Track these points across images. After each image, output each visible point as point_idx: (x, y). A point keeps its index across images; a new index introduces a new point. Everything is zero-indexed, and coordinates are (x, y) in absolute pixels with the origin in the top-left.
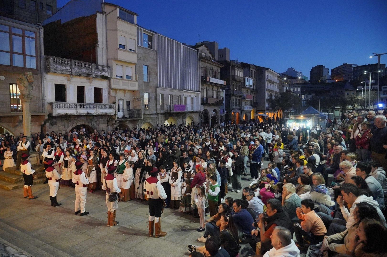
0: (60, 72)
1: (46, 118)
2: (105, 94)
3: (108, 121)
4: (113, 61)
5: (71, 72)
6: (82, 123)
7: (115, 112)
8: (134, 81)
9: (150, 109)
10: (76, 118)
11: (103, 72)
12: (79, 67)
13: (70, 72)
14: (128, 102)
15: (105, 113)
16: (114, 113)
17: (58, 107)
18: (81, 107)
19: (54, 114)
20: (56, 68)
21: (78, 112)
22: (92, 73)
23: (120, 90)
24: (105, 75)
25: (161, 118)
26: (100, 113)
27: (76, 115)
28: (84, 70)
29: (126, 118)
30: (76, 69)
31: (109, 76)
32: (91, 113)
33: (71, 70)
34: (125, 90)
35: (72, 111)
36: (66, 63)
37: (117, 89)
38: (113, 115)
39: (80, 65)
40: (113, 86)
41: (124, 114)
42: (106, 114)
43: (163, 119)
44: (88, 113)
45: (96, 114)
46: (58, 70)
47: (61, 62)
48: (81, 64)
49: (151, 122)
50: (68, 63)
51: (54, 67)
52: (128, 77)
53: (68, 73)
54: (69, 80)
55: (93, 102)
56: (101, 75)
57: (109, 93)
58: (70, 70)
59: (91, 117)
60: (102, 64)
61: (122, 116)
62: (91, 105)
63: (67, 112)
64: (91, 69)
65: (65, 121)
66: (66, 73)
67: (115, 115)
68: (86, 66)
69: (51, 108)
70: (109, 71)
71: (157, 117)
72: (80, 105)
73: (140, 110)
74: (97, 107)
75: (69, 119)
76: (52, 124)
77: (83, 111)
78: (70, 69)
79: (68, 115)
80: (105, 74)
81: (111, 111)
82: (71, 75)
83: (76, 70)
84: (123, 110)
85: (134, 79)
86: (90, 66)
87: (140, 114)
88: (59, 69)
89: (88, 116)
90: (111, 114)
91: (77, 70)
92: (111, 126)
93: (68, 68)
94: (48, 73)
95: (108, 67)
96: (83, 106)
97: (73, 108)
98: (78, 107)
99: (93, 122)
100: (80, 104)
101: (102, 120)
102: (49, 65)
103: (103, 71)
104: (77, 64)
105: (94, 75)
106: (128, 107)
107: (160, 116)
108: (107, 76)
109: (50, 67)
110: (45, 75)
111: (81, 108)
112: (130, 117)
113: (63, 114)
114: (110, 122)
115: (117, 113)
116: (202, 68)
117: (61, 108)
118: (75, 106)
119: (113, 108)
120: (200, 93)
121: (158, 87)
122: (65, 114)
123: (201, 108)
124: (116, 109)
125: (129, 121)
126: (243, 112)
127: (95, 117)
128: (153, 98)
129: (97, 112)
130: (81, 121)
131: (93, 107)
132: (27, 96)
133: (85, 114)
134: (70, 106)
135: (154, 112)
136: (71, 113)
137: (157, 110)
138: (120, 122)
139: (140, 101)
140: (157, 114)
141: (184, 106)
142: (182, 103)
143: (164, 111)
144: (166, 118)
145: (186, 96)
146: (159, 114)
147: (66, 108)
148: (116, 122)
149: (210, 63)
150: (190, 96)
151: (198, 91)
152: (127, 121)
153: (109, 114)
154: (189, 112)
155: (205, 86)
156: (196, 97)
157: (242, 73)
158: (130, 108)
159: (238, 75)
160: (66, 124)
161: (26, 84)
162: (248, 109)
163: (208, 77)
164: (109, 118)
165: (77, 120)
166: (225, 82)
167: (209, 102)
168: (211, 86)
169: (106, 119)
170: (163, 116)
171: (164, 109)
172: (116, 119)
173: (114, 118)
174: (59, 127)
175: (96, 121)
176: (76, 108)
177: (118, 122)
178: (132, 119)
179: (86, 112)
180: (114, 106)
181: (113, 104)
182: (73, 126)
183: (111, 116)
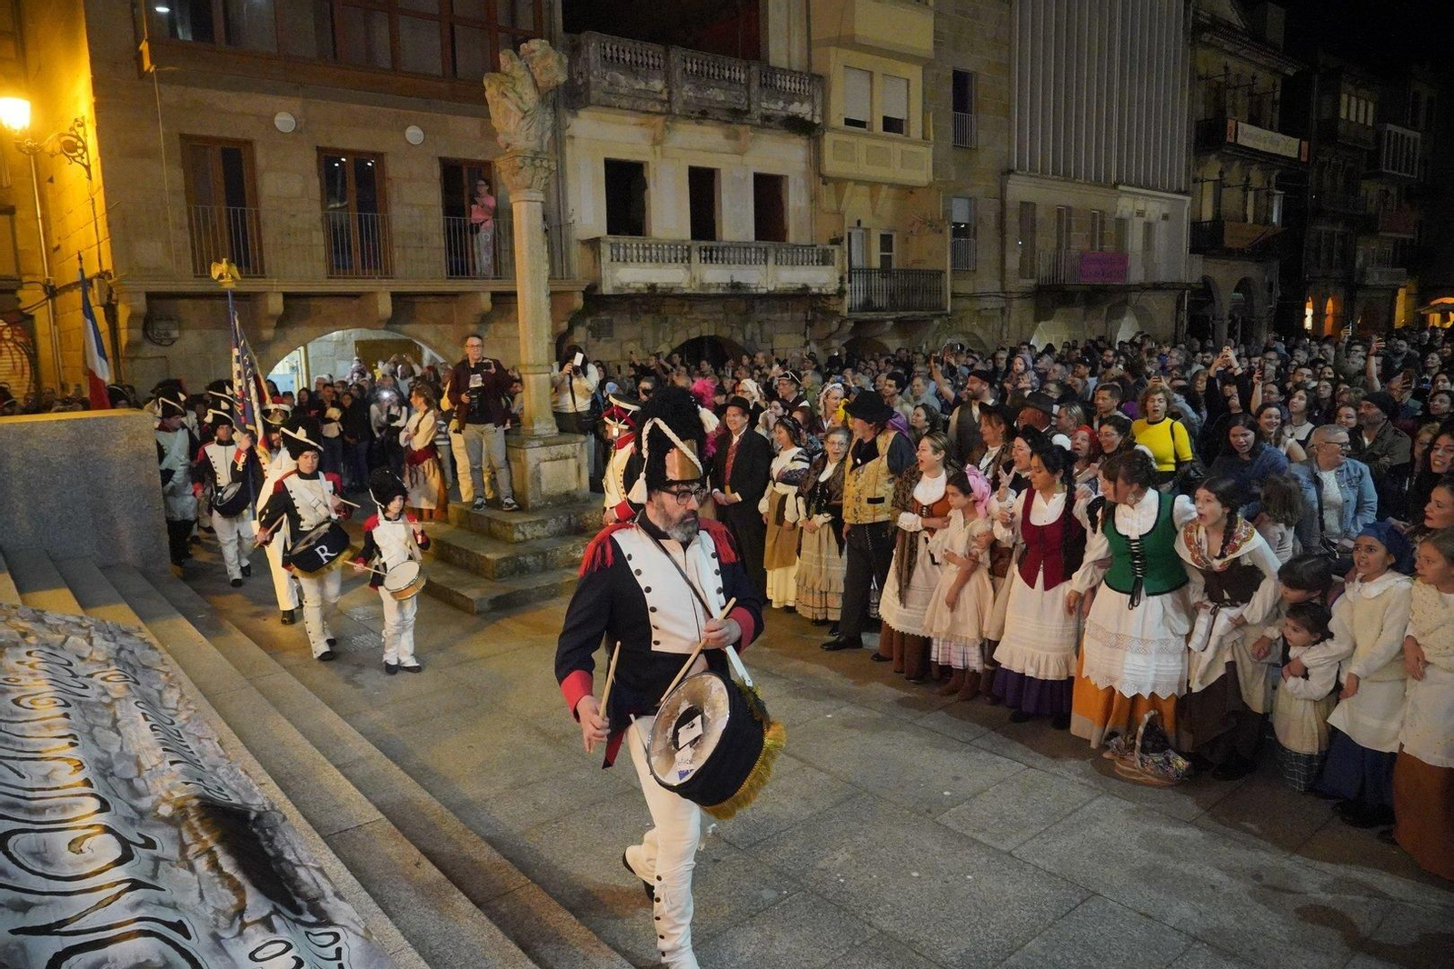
0: (624, 103)
1: (579, 302)
2: (796, 201)
3: (810, 323)
4: (833, 50)
5: (669, 101)
6: (708, 330)
7: (842, 279)
8: (915, 143)
9: (975, 271)
10: (686, 309)
11: (792, 102)
12: (700, 78)
13: (662, 102)
14: (886, 241)
15: (800, 286)
16: (838, 286)
17: (622, 259)
18: (710, 257)
19: (607, 289)
20: (611, 84)
21: (698, 281)
22: (749, 106)
23: (858, 182)
24: (801, 116)
25: (1020, 311)
26: (779, 286)
27: (688, 291)
28: (717, 94)
29: (880, 309)
30: (687, 87)
31: (817, 120)
32: (746, 287)
33: (670, 93)
34: (874, 185)
35: (671, 276)
36: (647, 64)
37: (849, 180)
38: (827, 296)
39: (702, 73)
40: (832, 166)
41: (868, 290)
42: (806, 288)
43: (1029, 318)
44: (735, 286)
45: (764, 291)
46: (617, 94)
47: (627, 60)
48: (706, 68)
49: (979, 332)
50: (657, 64)
51: (605, 84)
52: (892, 125)
53: (658, 108)
54: (656, 142)
55: (752, 237)
56: (784, 114)
57: (814, 198)
58: (665, 96)
59: (743, 306)
60: (785, 66)
61: (860, 298)
62: (745, 248)
63: (654, 281)
64: (748, 87)
65: (647, 319)
66: (650, 106)
67: (841, 293)
68: (727, 75)
69: (595, 262)
70: (818, 101)
71: (1003, 310)
72: (705, 251)
73: (940, 273)
74: (771, 260)
75: (658, 312)
76: (597, 332)
77: (715, 276)
78: (665, 91)
79: (659, 291)
80: (802, 109)
81: (821, 278)
82: (669, 112)
83: (687, 91)
84: (868, 272)
85: (915, 129)
86: (743, 76)
87: (940, 291)
88: (621, 91)
89: (738, 299)
90: (824, 291)
91: (691, 94)
92: (819, 342)
93: (658, 85)
94: (582, 113)
95: (817, 81)
96: (717, 251)
97: (676, 262)
98: (695, 256)
99: (749, 326)
100: (704, 243)
101: (787, 316)
102: (585, 75)
103: (791, 97)
104: (689, 65)
105: (756, 114)
106: (886, 261)
107: (1016, 303)
108: (808, 118)
109: (587, 84)
110: (569, 119)
111: (708, 261)
112: (893, 307)
113: (638, 285)
114: (817, 324)
115: (847, 286)
116: (1200, 78)
117: (632, 261)
118: (686, 254)
119: (833, 264)
120: (1188, 199)
121: (1010, 171)
122: (649, 288)
123: (1189, 270)
124: (843, 268)
125: (891, 323)
126: (1359, 294)
127: (757, 302)
128: (991, 222)
129: (769, 280)
130: (704, 321)
131: (755, 260)
132: (533, 160)
133: (724, 289)
134: (667, 254)
135: (989, 283)
136: (670, 286)
137: (1002, 279)
138: (859, 324)
139: (941, 232)
140: (1005, 294)
141: (1121, 259)
142: (1109, 247)
143: (1032, 282)
144: (1042, 314)
145: (1126, 214)
146: (1014, 295)
147: (651, 261)
148: (841, 325)
149: (1242, 53)
150: (1141, 214)
151: (1179, 192)
152: (884, 321)
153: (815, 290)
154: (1142, 288)
155: (1213, 168)
156: (1165, 217)
157: (1371, 107)
158: (894, 265)
159: (1353, 118)
160: (649, 333)
161: (526, 98)
162: (1385, 282)
163: (1231, 123)
164: (813, 309)
165: (689, 317)
166: (1305, 144)
167: (1228, 243)
168: (1237, 163)
169: (800, 315)
170: (1029, 303)
171: (1032, 274)
172: (845, 312)
173: (836, 308)
174: (621, 342)
175: (761, 323)
176: (689, 261)
177: (850, 324)
178: (903, 314)
179: (728, 281)
180: (837, 255)
181: (833, 247)
182: (673, 339)
183: (823, 299)
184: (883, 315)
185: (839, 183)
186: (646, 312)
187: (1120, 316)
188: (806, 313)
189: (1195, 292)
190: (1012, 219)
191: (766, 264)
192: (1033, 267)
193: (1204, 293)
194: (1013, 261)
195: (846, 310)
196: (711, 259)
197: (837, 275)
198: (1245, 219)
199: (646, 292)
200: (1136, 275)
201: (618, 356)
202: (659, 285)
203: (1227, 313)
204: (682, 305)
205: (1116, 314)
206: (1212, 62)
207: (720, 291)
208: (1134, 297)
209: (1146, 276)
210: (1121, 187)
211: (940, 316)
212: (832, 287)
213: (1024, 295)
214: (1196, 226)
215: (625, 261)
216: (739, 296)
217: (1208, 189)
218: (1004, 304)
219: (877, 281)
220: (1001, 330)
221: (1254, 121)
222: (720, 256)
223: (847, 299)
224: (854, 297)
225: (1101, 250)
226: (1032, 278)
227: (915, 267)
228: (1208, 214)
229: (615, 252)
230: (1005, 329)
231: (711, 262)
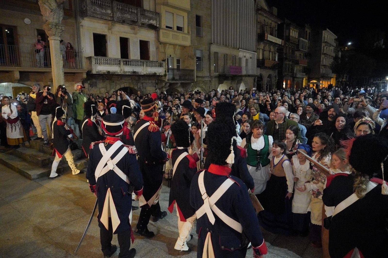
0: (99, 16)
1: (85, 76)
2: (152, 49)
3: (157, 84)
4: (162, 6)
5: (113, 17)
6: (126, 85)
7: (165, 71)
8: (185, 34)
9: (203, 70)
10: (120, 79)
11: (150, 20)
12: (123, 11)
13: (111, 17)
14: (178, 61)
15: (153, 73)
16: (164, 73)
17: (99, 63)
18: (126, 63)
19: (94, 72)
20: (94, 10)
21: (123, 71)
22: (138, 20)
23: (170, 44)
24: (153, 24)
25: (215, 81)
26: (147, 73)
27: (120, 73)
28: (127, 16)
29: (177, 80)
30: (118, 13)
31: (158, 26)
32: (138, 73)
33: (113, 14)
34: (175, 45)
35: (114, 69)
36: (106, 5)
37: (167, 43)
38: (162, 76)
39: (123, 9)
40: (162, 39)
41: (173, 75)
42: (155, 73)
43: (217, 84)
44: (134, 72)
45: (143, 74)
46: (96, 13)
47: (99, 3)
48: (124, 8)
49: (204, 87)
50: (109, 5)
51: (92, 10)
52: (179, 29)
53: (110, 19)
54: (109, 29)
55: (139, 59)
56: (148, 23)
57: (157, 48)
58: (111, 15)
59: (137, 78)
60: (148, 9)
61: (171, 77)
62: (137, 61)
63: (109, 70)
64: (137, 15)
65: (108, 82)
66: (106, 18)
67: (165, 75)
68: (131, 11)
69: (90, 64)
70: (158, 20)
71: (210, 81)
72: (125, 62)
73: (193, 71)
74: (145, 65)
75: (111, 79)
76: (91, 85)
77: (128, 69)
78: (112, 14)
79: (111, 73)
80: (153, 22)
81: (160, 71)
82: (113, 21)
83: (118, 14)
84: (173, 69)
85: (186, 31)
86: (136, 11)
87: (193, 75)
88: (97, 12)
89: (135, 76)
90: (160, 75)
91: (120, 15)
92: (159, 89)
93: (109, 12)
94: (85, 18)
95: (157, 14)
96: (128, 62)
97: (116, 65)
98: (122, 63)
99: (139, 84)
100: (124, 60)
101: (150, 81)
102: (86, 7)
103: (150, 19)
104: (119, 7)
105: (139, 23)
106: (178, 67)
107: (213, 79)
108: (155, 25)
109: (86, 10)
110: (81, 20)
111: (126, 65)
112: (180, 79)
113: (104, 71)
114: (159, 84)
115: (167, 73)
116: (258, 22)
117: (102, 64)
118: (119, 63)
119: (163, 67)
120: (256, 53)
121: (212, 43)
122: (107, 72)
123: (257, 72)
124: (166, 68)
125: (180, 84)
126: (295, 79)
127: (141, 78)
128: (207, 57)
129: (144, 71)
130: (126, 82)
131: (140, 65)
132: (55, 26)
133: (131, 73)
134: (113, 62)
135: (207, 74)
136: (114, 72)
137: (210, 73)
138: (171, 84)
139: (193, 59)
140: (211, 77)
141: (240, 68)
142: (237, 65)
143: (217, 74)
144: (221, 82)
145: (241, 57)
146: (213, 77)
147: (108, 64)
148: (166, 84)
149: (268, 17)
150: (245, 57)
151: (254, 51)
152: (177, 83)
153: (158, 74)
154: (246, 76)
155: (262, 46)
156: (251, 58)
157: (297, 33)
158: (181, 68)
159: (293, 36)
160: (108, 86)
161: (52, 5)
162: (301, 76)
163: (266, 34)
164: (158, 80)
165: (121, 81)
166: (283, 41)
167: (266, 65)
168: (268, 45)
169: (154, 81)
170: (217, 79)
171: (218, 71)
172: (167, 81)
173: (164, 79)
174: (100, 89)
175: (142, 83)
176: (120, 65)
177: (168, 84)
178: (183, 81)
179: (132, 71)
180: (164, 64)
181: (163, 62)
182: (116, 88)
183: (160, 77)
184: (177, 82)
185: (165, 44)
186: (107, 79)
187: (240, 83)
188: (156, 81)
189: (258, 77)
190: (212, 56)
191: (143, 66)
192: (218, 69)
193: (260, 78)
194: (213, 68)
195: (167, 80)
197: (164, 70)
198: (270, 59)
199: (107, 73)
200: (244, 73)
202: (111, 71)
203: (266, 84)
204: (118, 78)
206: (262, 19)
207: (130, 74)
208: (244, 78)
209: (246, 73)
210: (240, 49)
211: (193, 82)
214: (258, 60)
215: (100, 64)
216: (136, 75)
217: (261, 51)
218: (210, 79)
219: (176, 72)
221: (271, 34)
222: (129, 63)
223: (167, 76)
224: (169, 76)
225: (235, 66)
226: (217, 72)
227: (187, 68)
228: (261, 58)
229: (96, 61)
230: (211, 86)
231: (127, 65)
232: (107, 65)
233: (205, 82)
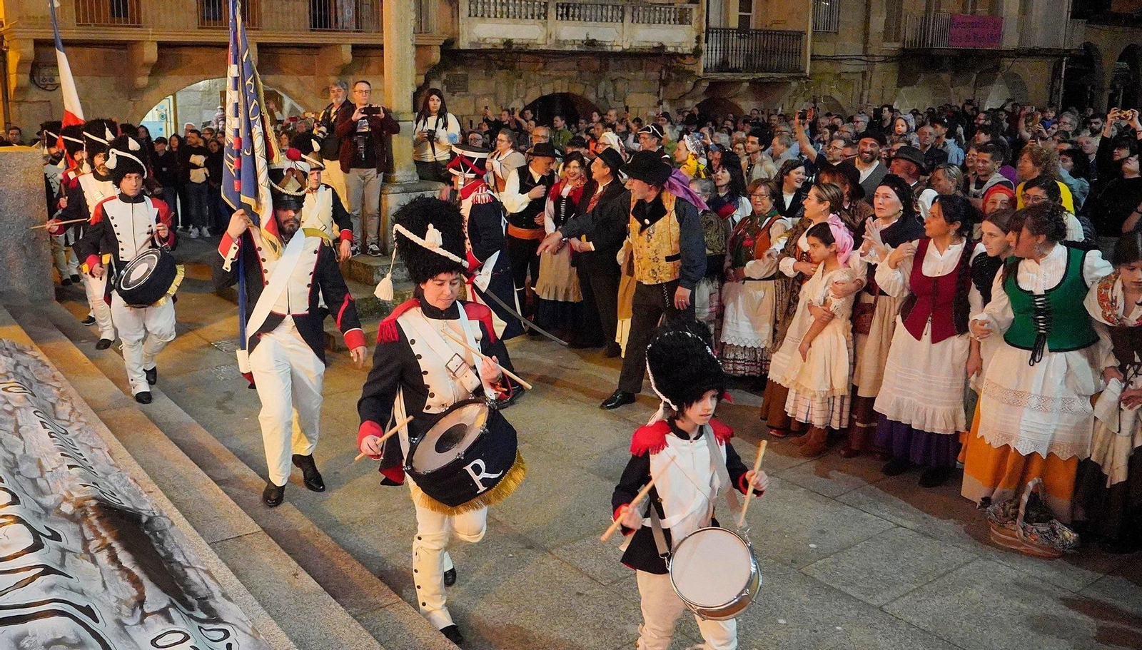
1: (436, 56)
3: (663, 83)
6: (561, 87)
7: (698, 38)
9: (837, 33)
10: (541, 65)
14: (745, 1)
15: (656, 45)
16: (694, 46)
17: (479, 15)
18: (566, 13)
19: (463, 44)
21: (554, 38)
25: (883, 77)
26: (635, 44)
27: (544, 48)
32: (602, 44)
35: (527, 32)
38: (683, 56)
41: (725, 50)
42: (662, 47)
43: (892, 83)
44: (591, 43)
45: (619, 49)
49: (839, 96)
59: (596, 64)
61: (716, 58)
62: (602, 5)
63: (510, 37)
65: (502, 73)
67: (697, 53)
69: (453, 17)
71: (864, 73)
72: (562, 7)
73: (800, 35)
74: (628, 17)
75: (512, 68)
76: (452, 86)
77: (571, 33)
79: (514, 47)
81: (678, 37)
84: (725, 31)
87: (798, 53)
89: (593, 57)
90: (680, 51)
92: (672, 102)
96: (574, 8)
97: (533, 18)
98: (552, 13)
99: (603, 84)
101: (641, 74)
106: (744, 21)
107: (878, 67)
111: (565, 18)
112: (749, 68)
113: (494, 41)
114: (672, 84)
115: (704, 46)
117: (489, 16)
118: (543, 10)
119: (690, 24)
122: (505, 44)
123: (1069, 35)
124: (701, 27)
125: (748, 84)
127: (611, 62)
129: (625, 39)
130: (559, 78)
131: (612, 18)
133: (579, 46)
134: (524, 11)
135: (854, 47)
136: (526, 42)
137: (866, 42)
138: (714, 85)
140: (867, 57)
141: (994, 24)
142: (982, 10)
143: (897, 45)
144: (905, 79)
146: (877, 59)
147: (508, 17)
148: (695, 85)
152: (740, 82)
153: (671, 50)
154: (1017, 54)
158: (752, 26)
160: (503, 89)
164: (669, 69)
165: (542, 73)
167: (1115, 7)
169: (655, 75)
170: (892, 68)
171: (897, 34)
172: (701, 73)
173: (691, 68)
174: (476, 97)
175: (614, 81)
176: (546, 18)
177: (705, 84)
178: (760, 75)
179: (584, 38)
180: (695, 14)
181: (690, 6)
182: (526, 96)
183: (679, 58)
184: (738, 76)
186: (501, 68)
187: (991, 82)
188: (660, 72)
189: (1074, 58)
191: (622, 22)
192: (898, 30)
193: (1085, 60)
194: (878, 23)
195: (702, 70)
196: (568, 16)
197: (695, 34)
199: (502, 47)
200: (1010, 40)
201: (472, 112)
202: (514, 42)
203: (1107, 84)
204: (537, 62)
205: (986, 79)
207: (576, 48)
208: (1007, 62)
209: (1020, 42)
211: (798, 78)
212: (687, 48)
213: (886, 59)
215: (482, 16)
216: (593, 54)
218: (866, 68)
219: (734, 41)
220: (862, 95)
222: (577, 13)
223: (703, 57)
224: (710, 56)
225: (973, 13)
226: (896, 41)
227: (775, 27)
229: (473, 7)
230: (866, 93)
231: (568, 19)
232: (505, 20)
233: (843, 77)
